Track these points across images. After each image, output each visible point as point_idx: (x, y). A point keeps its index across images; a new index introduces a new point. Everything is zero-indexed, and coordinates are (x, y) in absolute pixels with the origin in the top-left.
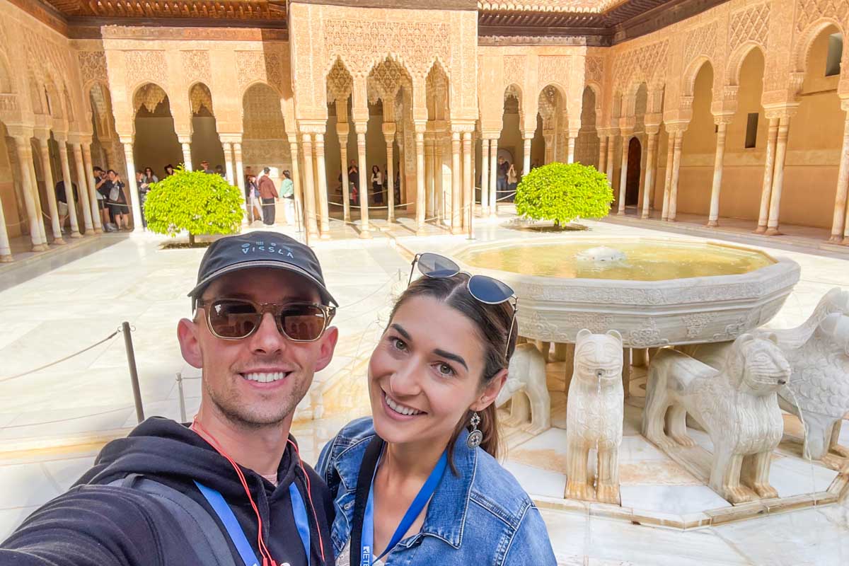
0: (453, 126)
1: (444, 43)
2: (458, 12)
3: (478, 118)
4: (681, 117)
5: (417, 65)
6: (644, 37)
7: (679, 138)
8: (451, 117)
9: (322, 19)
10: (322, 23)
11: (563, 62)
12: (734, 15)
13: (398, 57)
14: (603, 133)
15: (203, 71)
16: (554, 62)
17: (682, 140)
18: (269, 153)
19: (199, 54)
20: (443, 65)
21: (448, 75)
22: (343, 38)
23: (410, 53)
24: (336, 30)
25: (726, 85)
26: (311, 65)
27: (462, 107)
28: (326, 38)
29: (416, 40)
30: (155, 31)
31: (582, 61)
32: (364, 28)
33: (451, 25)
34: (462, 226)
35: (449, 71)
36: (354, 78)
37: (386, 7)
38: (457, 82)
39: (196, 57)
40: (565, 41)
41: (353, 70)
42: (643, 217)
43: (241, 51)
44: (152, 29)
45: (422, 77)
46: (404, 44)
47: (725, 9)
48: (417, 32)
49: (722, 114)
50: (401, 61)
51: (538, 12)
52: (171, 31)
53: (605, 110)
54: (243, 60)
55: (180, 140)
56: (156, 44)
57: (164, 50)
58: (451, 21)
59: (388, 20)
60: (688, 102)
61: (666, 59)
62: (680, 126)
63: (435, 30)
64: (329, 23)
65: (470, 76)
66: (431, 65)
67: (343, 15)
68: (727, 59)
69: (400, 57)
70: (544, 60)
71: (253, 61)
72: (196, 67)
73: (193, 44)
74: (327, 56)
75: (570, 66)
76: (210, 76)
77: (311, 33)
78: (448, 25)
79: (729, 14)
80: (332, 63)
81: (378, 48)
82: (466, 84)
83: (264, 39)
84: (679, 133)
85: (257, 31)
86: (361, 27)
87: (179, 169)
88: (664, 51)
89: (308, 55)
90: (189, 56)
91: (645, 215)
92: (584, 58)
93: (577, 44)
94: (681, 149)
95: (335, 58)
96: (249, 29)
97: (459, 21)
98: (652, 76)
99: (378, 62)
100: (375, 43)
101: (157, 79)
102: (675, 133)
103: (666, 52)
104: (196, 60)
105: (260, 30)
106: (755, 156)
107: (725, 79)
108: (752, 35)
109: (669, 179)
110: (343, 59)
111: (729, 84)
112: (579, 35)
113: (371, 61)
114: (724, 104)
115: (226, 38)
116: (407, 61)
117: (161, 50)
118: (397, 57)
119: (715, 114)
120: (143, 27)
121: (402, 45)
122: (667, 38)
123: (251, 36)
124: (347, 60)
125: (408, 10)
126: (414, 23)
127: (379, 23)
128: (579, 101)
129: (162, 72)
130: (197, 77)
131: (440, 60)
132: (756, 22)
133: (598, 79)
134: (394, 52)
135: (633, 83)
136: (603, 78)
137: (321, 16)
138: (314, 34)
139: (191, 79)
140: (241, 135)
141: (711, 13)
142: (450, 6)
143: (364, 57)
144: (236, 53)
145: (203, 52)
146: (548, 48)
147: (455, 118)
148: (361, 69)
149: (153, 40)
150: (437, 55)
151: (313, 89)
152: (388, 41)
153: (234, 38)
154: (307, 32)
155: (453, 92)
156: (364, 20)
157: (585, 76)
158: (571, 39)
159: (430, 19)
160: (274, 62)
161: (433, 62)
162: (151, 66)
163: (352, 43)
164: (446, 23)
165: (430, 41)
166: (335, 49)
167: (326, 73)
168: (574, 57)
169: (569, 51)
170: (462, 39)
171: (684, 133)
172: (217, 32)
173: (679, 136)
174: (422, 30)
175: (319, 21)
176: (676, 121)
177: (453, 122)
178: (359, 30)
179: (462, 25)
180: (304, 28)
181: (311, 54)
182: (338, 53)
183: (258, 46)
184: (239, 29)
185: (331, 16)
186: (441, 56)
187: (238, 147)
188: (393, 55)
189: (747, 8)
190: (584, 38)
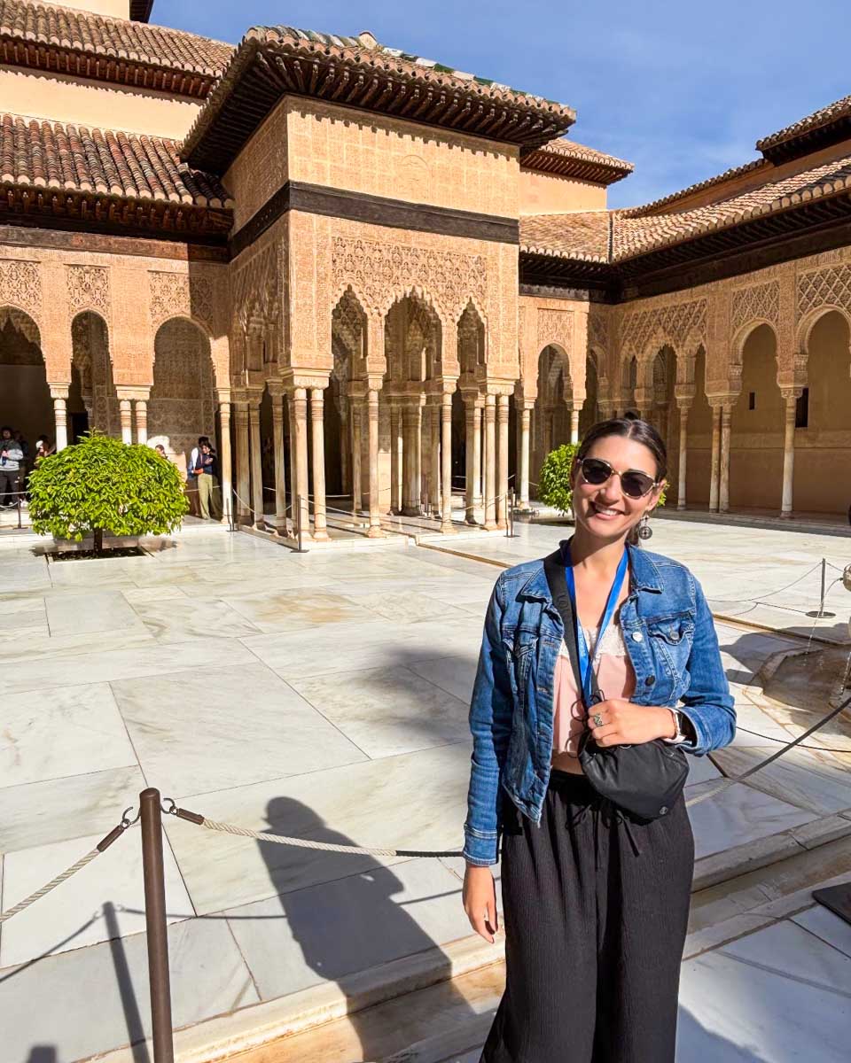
0: (488, 386)
1: (481, 281)
2: (496, 244)
3: (519, 378)
4: (731, 389)
5: (448, 305)
6: (668, 295)
7: (727, 414)
8: (488, 375)
9: (331, 235)
10: (330, 239)
11: (564, 318)
12: (802, 276)
13: (425, 293)
14: (609, 406)
15: (98, 296)
16: (555, 318)
17: (731, 417)
18: (159, 419)
19: (93, 271)
20: (477, 307)
21: (484, 321)
22: (357, 263)
23: (440, 289)
24: (347, 252)
25: (797, 353)
26: (314, 295)
27: (501, 362)
28: (334, 261)
29: (447, 274)
30: (27, 234)
31: (585, 319)
32: (384, 252)
33: (488, 259)
34: (497, 519)
35: (485, 316)
36: (369, 317)
37: (413, 228)
38: (495, 330)
39: (87, 275)
40: (567, 293)
41: (368, 306)
42: (679, 508)
43: (157, 272)
44: (23, 231)
45: (453, 321)
46: (434, 277)
47: (790, 268)
48: (448, 263)
49: (792, 386)
50: (427, 298)
51: (544, 256)
52: (53, 235)
53: (611, 379)
54: (158, 284)
55: (53, 394)
56: (26, 253)
57: (39, 262)
58: (489, 254)
59: (414, 245)
60: (737, 371)
61: (704, 321)
62: (729, 399)
63: (470, 263)
64: (339, 242)
65: (510, 324)
66: (464, 307)
67: (358, 233)
68: (796, 325)
69: (428, 293)
70: (543, 315)
71: (174, 286)
72: (87, 289)
73: (86, 258)
74: (335, 284)
75: (572, 323)
76: (109, 304)
77: (315, 251)
78: (485, 259)
79: (795, 274)
80: (341, 294)
81: (400, 279)
82: (505, 333)
83: (190, 259)
84: (727, 407)
85: (182, 247)
86: (380, 251)
87: (87, 435)
88: (699, 311)
89: (310, 281)
90: (77, 273)
91: (682, 506)
92: (586, 315)
93: (578, 298)
94: (730, 427)
95: (344, 288)
96: (172, 244)
97: (497, 254)
98: (684, 340)
99: (400, 298)
100: (397, 273)
101: (24, 303)
102: (721, 408)
103: (703, 314)
104: (87, 279)
105: (186, 245)
106: (807, 437)
107: (794, 347)
108: (829, 298)
109: (716, 462)
110: (355, 289)
111: (799, 352)
112: (581, 288)
113: (392, 296)
114: (795, 374)
115: (136, 252)
116: (436, 300)
117: (34, 262)
118: (423, 294)
119: (782, 386)
120: (8, 226)
121: (430, 278)
122: (702, 298)
123: (173, 253)
124: (360, 292)
125: (439, 235)
126: (445, 252)
127: (403, 248)
128: (583, 366)
129: (32, 292)
130: (86, 303)
131: (474, 301)
132: (835, 285)
133: (603, 341)
134: (420, 286)
135: (653, 347)
136: (609, 341)
137: (329, 232)
138: (319, 253)
139: (77, 306)
140: (149, 389)
141: (769, 273)
142: (488, 236)
143: (383, 289)
144: (150, 275)
145: (98, 269)
146: (548, 300)
147: (492, 376)
148: (379, 306)
149: (22, 246)
150: (471, 294)
151: (315, 328)
152: (413, 271)
153: (148, 253)
154: (310, 250)
155: (490, 343)
156: (384, 243)
157: (589, 335)
158: (573, 291)
159: (464, 249)
160: (205, 291)
161: (466, 303)
162: (15, 283)
163: (369, 270)
164: (483, 256)
165: (463, 276)
166: (346, 275)
167: (332, 307)
168: (577, 313)
169: (571, 305)
170: (501, 277)
171: (732, 408)
172: (123, 242)
173: (728, 411)
174: (454, 261)
175: (326, 237)
176: (725, 394)
177: (488, 382)
178: (377, 254)
179: (501, 261)
180: (306, 244)
181: (315, 280)
182: (349, 282)
183: (181, 267)
184: (156, 242)
185: (343, 232)
186: (476, 297)
187: (142, 406)
188: (419, 291)
189: (820, 268)
190: (587, 293)
